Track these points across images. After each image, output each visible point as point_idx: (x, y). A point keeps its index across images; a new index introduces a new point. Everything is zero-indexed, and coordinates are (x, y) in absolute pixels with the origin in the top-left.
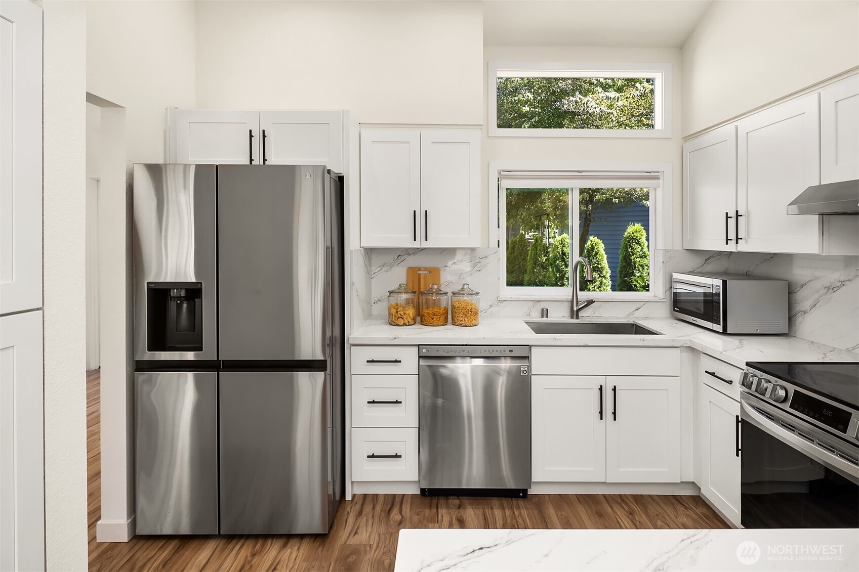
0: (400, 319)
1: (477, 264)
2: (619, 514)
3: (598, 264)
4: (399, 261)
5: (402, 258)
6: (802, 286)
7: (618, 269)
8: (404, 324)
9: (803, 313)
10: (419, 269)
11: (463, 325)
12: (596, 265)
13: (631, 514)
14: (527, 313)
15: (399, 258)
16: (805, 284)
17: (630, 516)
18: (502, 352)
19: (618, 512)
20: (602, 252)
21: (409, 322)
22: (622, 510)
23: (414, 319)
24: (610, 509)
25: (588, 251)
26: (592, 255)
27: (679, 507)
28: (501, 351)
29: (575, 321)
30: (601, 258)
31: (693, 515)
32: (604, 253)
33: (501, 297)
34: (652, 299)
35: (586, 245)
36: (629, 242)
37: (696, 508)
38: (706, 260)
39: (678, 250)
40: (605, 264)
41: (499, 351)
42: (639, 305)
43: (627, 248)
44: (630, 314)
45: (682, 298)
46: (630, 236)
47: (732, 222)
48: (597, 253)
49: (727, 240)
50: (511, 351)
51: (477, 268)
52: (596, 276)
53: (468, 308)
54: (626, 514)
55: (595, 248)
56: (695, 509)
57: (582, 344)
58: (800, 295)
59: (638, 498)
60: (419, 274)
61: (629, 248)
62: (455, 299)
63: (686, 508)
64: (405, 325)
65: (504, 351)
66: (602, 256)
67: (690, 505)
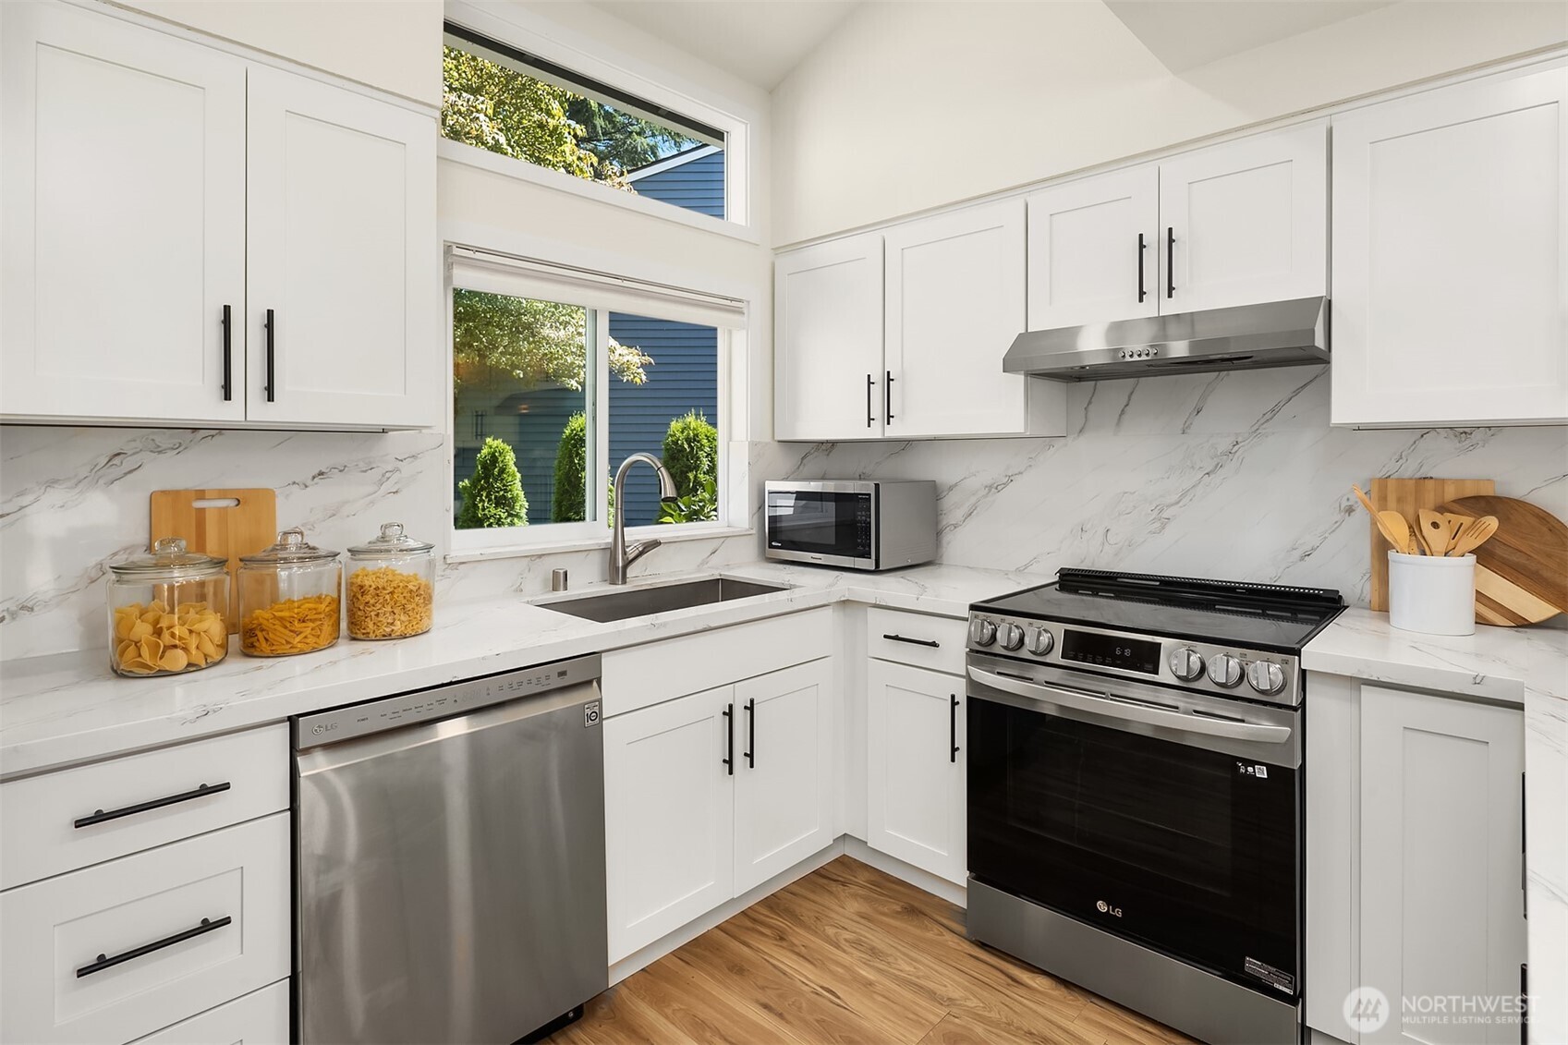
0: (170, 653)
1: (388, 475)
2: (766, 950)
3: (506, 491)
4: (116, 472)
5: (129, 463)
6: (951, 488)
7: (553, 498)
8: (189, 665)
9: (953, 528)
10: (201, 495)
11: (393, 636)
12: (502, 493)
13: (782, 939)
14: (515, 587)
15: (117, 461)
16: (956, 485)
17: (784, 944)
18: (543, 681)
19: (760, 947)
20: (512, 468)
21: (206, 656)
22: (763, 939)
23: (224, 647)
24: (745, 949)
25: (485, 467)
26: (493, 474)
27: (834, 887)
28: (538, 679)
29: (619, 589)
30: (510, 479)
31: (861, 892)
32: (516, 469)
33: (453, 554)
34: (726, 531)
35: (479, 455)
36: (574, 446)
37: (855, 877)
38: (803, 459)
39: (767, 444)
40: (517, 489)
41: (534, 681)
42: (715, 544)
43: (571, 457)
44: (702, 564)
45: (783, 524)
46: (576, 434)
47: (877, 391)
48: (502, 471)
49: (870, 419)
50: (562, 674)
51: (387, 486)
52: (502, 514)
53: (410, 587)
54: (776, 943)
55: (500, 459)
56: (853, 878)
57: (700, 628)
58: (949, 501)
59: (772, 903)
60: (201, 511)
61: (576, 456)
62: (358, 566)
63: (844, 884)
64: (192, 667)
65: (548, 677)
66: (514, 475)
67: (844, 875)
